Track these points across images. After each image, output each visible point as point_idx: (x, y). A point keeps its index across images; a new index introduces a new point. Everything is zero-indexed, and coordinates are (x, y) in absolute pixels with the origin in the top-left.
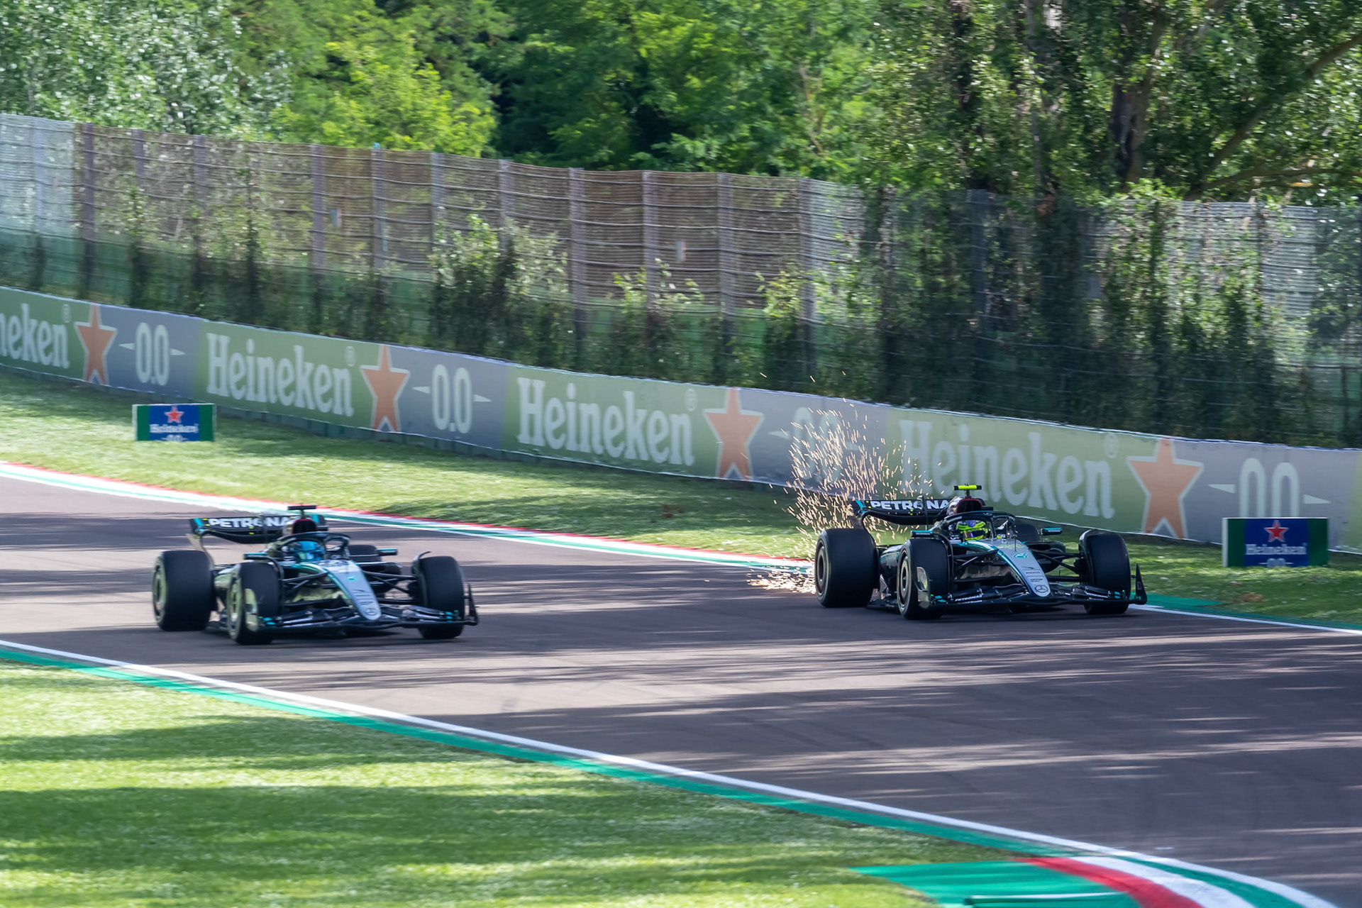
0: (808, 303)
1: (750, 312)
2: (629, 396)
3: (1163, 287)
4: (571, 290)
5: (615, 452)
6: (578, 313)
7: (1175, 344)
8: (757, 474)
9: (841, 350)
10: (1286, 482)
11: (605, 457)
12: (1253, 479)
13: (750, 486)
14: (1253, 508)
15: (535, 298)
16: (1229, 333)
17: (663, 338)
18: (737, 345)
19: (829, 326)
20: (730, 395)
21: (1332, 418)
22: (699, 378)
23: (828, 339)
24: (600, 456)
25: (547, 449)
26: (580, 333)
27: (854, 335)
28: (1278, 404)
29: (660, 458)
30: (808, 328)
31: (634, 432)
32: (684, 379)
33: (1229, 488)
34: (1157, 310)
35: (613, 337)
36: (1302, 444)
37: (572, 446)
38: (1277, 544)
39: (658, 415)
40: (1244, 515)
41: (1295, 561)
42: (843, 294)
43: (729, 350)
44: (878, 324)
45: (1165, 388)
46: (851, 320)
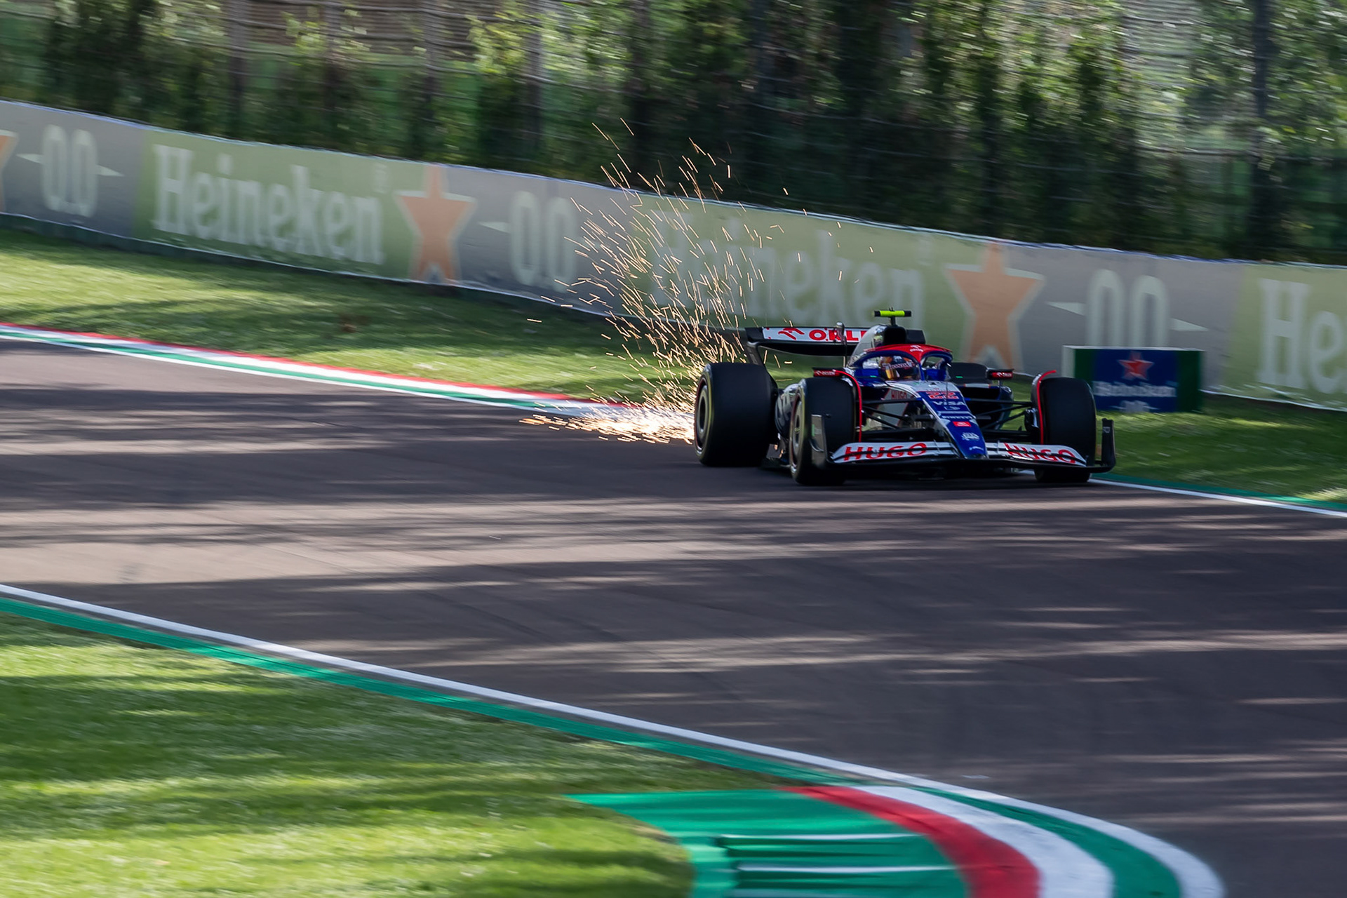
0: (534, 56)
1: (461, 65)
2: (300, 172)
3: (994, 44)
4: (228, 31)
5: (280, 244)
6: (236, 63)
7: (1012, 121)
8: (465, 276)
9: (578, 119)
10: (1150, 302)
11: (267, 250)
12: (1107, 297)
13: (453, 292)
14: (1105, 337)
15: (181, 42)
16: (1082, 107)
17: (345, 98)
18: (444, 108)
19: (563, 85)
20: (430, 172)
21: (1209, 219)
22: (389, 149)
23: (559, 104)
24: (258, 248)
25: (193, 239)
26: (237, 87)
27: (594, 97)
28: (1144, 201)
29: (338, 253)
30: (534, 89)
31: (306, 221)
32: (374, 151)
33: (1074, 308)
34: (987, 73)
35: (282, 94)
36: (1170, 253)
37: (225, 236)
38: (1135, 382)
39: (338, 198)
40: (1094, 346)
41: (1160, 405)
42: (580, 43)
43: (430, 114)
44: (626, 86)
45: (995, 173)
46: (590, 78)
